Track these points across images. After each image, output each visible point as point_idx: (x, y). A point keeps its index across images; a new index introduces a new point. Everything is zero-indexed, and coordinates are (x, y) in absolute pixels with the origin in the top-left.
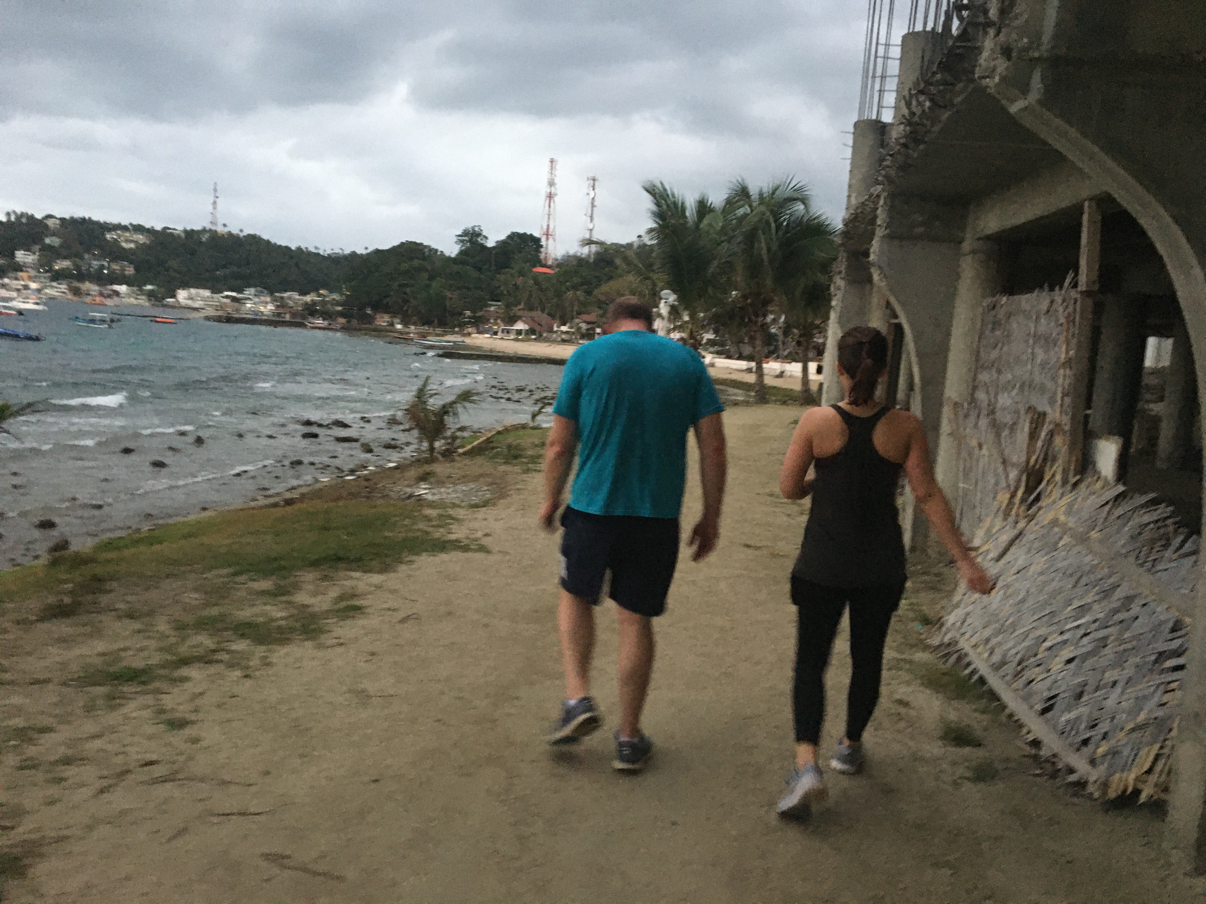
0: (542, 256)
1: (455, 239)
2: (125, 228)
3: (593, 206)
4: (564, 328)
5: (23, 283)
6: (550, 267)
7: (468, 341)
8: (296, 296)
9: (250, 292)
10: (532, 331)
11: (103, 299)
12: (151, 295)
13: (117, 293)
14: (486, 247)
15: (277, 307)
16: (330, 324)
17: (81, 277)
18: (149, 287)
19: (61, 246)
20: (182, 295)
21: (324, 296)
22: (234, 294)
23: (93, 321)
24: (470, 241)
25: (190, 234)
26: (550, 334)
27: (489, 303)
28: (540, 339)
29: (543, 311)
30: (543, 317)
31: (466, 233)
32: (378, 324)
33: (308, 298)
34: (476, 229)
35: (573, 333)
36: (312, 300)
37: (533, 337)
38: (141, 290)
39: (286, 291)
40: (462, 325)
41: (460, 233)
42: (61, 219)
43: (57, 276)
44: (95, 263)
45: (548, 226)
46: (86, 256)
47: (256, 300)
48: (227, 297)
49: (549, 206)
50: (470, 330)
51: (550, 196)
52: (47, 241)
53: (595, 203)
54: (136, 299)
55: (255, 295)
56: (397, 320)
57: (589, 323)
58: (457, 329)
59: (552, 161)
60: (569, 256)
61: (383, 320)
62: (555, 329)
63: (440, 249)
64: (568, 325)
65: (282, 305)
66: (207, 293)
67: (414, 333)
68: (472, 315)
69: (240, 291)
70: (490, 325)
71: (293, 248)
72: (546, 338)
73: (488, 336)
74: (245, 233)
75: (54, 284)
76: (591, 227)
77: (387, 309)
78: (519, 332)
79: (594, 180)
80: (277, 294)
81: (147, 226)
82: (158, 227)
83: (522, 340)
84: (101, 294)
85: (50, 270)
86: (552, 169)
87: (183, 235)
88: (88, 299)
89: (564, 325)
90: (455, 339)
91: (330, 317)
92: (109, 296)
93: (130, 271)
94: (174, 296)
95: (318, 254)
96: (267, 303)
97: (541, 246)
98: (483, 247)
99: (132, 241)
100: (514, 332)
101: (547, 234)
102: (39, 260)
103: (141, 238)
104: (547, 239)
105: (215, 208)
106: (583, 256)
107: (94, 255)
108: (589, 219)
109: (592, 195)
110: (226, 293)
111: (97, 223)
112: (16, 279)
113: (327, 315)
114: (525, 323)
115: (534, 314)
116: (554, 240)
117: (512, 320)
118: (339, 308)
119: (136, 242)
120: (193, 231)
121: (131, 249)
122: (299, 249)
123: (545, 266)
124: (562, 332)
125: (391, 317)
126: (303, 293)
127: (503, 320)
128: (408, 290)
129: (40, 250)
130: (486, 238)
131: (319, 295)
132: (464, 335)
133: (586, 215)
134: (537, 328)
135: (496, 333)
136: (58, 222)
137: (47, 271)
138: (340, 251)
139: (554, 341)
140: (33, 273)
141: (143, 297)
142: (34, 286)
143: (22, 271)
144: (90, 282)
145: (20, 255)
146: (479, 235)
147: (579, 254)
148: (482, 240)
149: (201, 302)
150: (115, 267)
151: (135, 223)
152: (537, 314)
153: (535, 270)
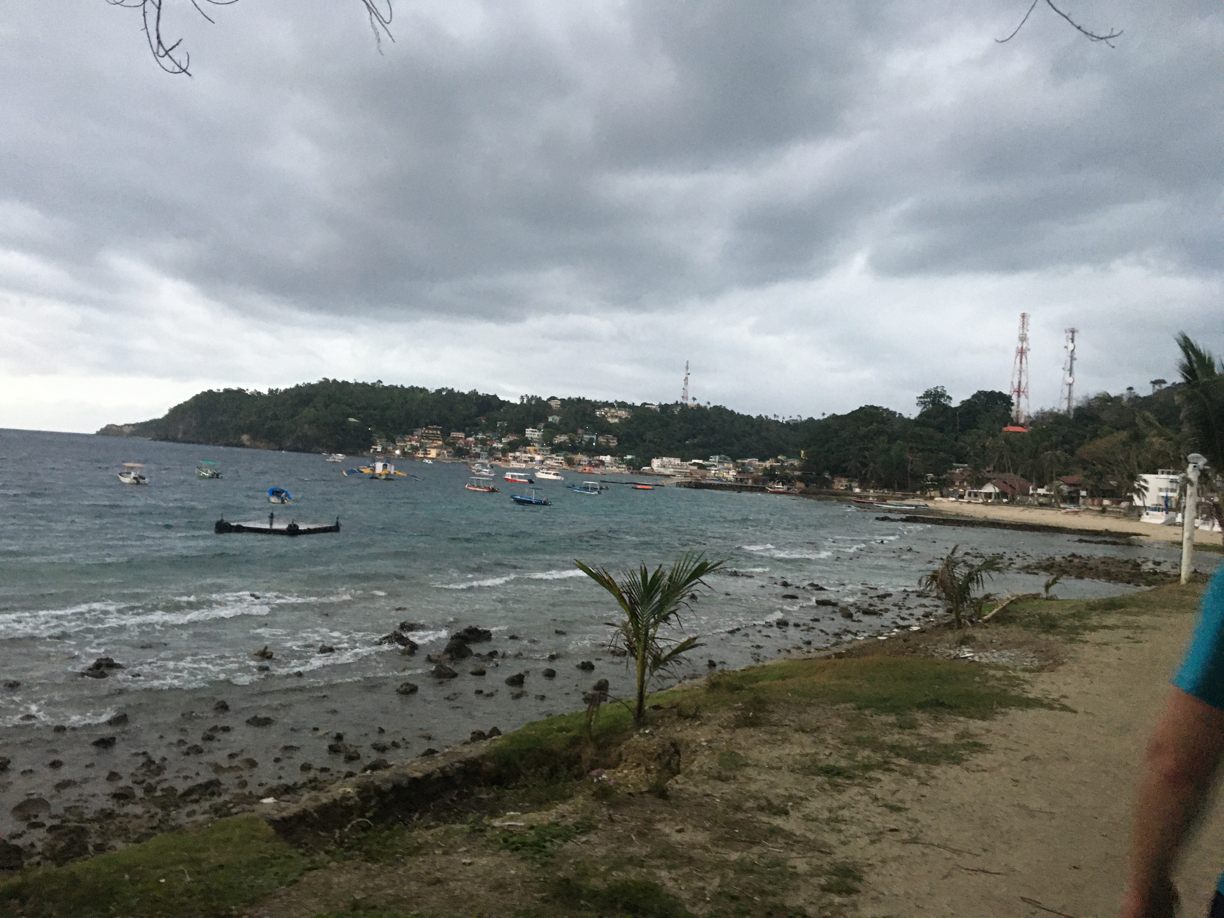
0: (1013, 414)
1: (916, 401)
2: (611, 405)
3: (1072, 359)
4: (1041, 491)
5: (530, 455)
6: (1022, 426)
7: (931, 504)
8: (755, 462)
9: (714, 459)
10: (1003, 494)
11: (592, 469)
12: (629, 463)
13: (602, 463)
14: (950, 407)
15: (739, 472)
16: (789, 489)
17: (575, 449)
18: (629, 457)
19: (560, 423)
20: (656, 463)
21: (783, 462)
22: (701, 461)
23: (586, 488)
24: (933, 402)
25: (664, 408)
26: (1025, 498)
27: (954, 464)
28: (1012, 502)
29: (1015, 472)
30: (1016, 479)
31: (927, 394)
32: (836, 488)
33: (768, 464)
34: (939, 390)
35: (1053, 496)
36: (771, 466)
37: (1005, 500)
38: (622, 460)
39: (748, 458)
40: (924, 489)
41: (921, 395)
42: (561, 400)
43: (557, 449)
44: (586, 437)
45: (1020, 382)
46: (580, 431)
47: (720, 466)
48: (695, 464)
49: (1021, 362)
50: (933, 493)
51: (1022, 352)
52: (550, 419)
53: (1076, 356)
54: (618, 467)
55: (719, 462)
56: (854, 484)
57: (1070, 485)
58: (918, 493)
59: (1023, 316)
60: (1045, 413)
61: (840, 484)
62: (1031, 492)
63: (898, 412)
64: (1046, 487)
65: (743, 470)
66: (677, 461)
67: (873, 497)
68: (936, 477)
69: (706, 458)
70: (955, 488)
71: (754, 417)
72: (1020, 501)
73: (954, 499)
74: (712, 405)
75: (554, 456)
76: (1070, 380)
77: (845, 473)
78: (988, 495)
79: (1073, 332)
80: (739, 461)
81: (629, 403)
82: (638, 403)
83: (992, 504)
84: (590, 464)
85: (551, 444)
86: (1023, 324)
87: (659, 410)
88: (580, 469)
89: (1042, 487)
90: (917, 503)
91: (789, 481)
92: (597, 466)
93: (614, 443)
94: (649, 464)
95: (778, 421)
96: (729, 469)
97: (1013, 404)
98: (947, 408)
99: (616, 417)
100: (983, 495)
101: (1019, 392)
102: (542, 436)
103: (623, 414)
104: (1019, 396)
105: (686, 384)
106: (1061, 412)
107: (586, 430)
108: (1068, 373)
109: (1071, 347)
110: (694, 461)
111: (589, 402)
112: (525, 452)
113: (786, 480)
114: (995, 485)
115: (1006, 476)
116: (1027, 397)
117: (981, 483)
118: (797, 473)
119: (620, 418)
120: (666, 405)
121: (615, 423)
122: (760, 417)
123: (1017, 424)
124: (1039, 495)
125: (849, 481)
126: (763, 459)
127: (970, 484)
128: (867, 453)
129: (545, 427)
130: (950, 398)
131: (778, 461)
132: (926, 499)
133: (1064, 369)
134: (1009, 490)
135: (962, 497)
136: (559, 402)
137: (547, 446)
138: (799, 419)
139: (1030, 506)
140: (537, 446)
141: (624, 466)
142: (538, 458)
143: (530, 445)
144: (582, 453)
145: (530, 433)
146: (942, 395)
147: (1056, 410)
148: (945, 400)
149: (672, 470)
150: (601, 439)
151: (619, 400)
152: (1010, 476)
153: (1005, 429)
